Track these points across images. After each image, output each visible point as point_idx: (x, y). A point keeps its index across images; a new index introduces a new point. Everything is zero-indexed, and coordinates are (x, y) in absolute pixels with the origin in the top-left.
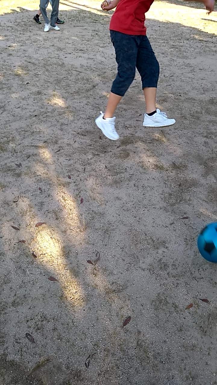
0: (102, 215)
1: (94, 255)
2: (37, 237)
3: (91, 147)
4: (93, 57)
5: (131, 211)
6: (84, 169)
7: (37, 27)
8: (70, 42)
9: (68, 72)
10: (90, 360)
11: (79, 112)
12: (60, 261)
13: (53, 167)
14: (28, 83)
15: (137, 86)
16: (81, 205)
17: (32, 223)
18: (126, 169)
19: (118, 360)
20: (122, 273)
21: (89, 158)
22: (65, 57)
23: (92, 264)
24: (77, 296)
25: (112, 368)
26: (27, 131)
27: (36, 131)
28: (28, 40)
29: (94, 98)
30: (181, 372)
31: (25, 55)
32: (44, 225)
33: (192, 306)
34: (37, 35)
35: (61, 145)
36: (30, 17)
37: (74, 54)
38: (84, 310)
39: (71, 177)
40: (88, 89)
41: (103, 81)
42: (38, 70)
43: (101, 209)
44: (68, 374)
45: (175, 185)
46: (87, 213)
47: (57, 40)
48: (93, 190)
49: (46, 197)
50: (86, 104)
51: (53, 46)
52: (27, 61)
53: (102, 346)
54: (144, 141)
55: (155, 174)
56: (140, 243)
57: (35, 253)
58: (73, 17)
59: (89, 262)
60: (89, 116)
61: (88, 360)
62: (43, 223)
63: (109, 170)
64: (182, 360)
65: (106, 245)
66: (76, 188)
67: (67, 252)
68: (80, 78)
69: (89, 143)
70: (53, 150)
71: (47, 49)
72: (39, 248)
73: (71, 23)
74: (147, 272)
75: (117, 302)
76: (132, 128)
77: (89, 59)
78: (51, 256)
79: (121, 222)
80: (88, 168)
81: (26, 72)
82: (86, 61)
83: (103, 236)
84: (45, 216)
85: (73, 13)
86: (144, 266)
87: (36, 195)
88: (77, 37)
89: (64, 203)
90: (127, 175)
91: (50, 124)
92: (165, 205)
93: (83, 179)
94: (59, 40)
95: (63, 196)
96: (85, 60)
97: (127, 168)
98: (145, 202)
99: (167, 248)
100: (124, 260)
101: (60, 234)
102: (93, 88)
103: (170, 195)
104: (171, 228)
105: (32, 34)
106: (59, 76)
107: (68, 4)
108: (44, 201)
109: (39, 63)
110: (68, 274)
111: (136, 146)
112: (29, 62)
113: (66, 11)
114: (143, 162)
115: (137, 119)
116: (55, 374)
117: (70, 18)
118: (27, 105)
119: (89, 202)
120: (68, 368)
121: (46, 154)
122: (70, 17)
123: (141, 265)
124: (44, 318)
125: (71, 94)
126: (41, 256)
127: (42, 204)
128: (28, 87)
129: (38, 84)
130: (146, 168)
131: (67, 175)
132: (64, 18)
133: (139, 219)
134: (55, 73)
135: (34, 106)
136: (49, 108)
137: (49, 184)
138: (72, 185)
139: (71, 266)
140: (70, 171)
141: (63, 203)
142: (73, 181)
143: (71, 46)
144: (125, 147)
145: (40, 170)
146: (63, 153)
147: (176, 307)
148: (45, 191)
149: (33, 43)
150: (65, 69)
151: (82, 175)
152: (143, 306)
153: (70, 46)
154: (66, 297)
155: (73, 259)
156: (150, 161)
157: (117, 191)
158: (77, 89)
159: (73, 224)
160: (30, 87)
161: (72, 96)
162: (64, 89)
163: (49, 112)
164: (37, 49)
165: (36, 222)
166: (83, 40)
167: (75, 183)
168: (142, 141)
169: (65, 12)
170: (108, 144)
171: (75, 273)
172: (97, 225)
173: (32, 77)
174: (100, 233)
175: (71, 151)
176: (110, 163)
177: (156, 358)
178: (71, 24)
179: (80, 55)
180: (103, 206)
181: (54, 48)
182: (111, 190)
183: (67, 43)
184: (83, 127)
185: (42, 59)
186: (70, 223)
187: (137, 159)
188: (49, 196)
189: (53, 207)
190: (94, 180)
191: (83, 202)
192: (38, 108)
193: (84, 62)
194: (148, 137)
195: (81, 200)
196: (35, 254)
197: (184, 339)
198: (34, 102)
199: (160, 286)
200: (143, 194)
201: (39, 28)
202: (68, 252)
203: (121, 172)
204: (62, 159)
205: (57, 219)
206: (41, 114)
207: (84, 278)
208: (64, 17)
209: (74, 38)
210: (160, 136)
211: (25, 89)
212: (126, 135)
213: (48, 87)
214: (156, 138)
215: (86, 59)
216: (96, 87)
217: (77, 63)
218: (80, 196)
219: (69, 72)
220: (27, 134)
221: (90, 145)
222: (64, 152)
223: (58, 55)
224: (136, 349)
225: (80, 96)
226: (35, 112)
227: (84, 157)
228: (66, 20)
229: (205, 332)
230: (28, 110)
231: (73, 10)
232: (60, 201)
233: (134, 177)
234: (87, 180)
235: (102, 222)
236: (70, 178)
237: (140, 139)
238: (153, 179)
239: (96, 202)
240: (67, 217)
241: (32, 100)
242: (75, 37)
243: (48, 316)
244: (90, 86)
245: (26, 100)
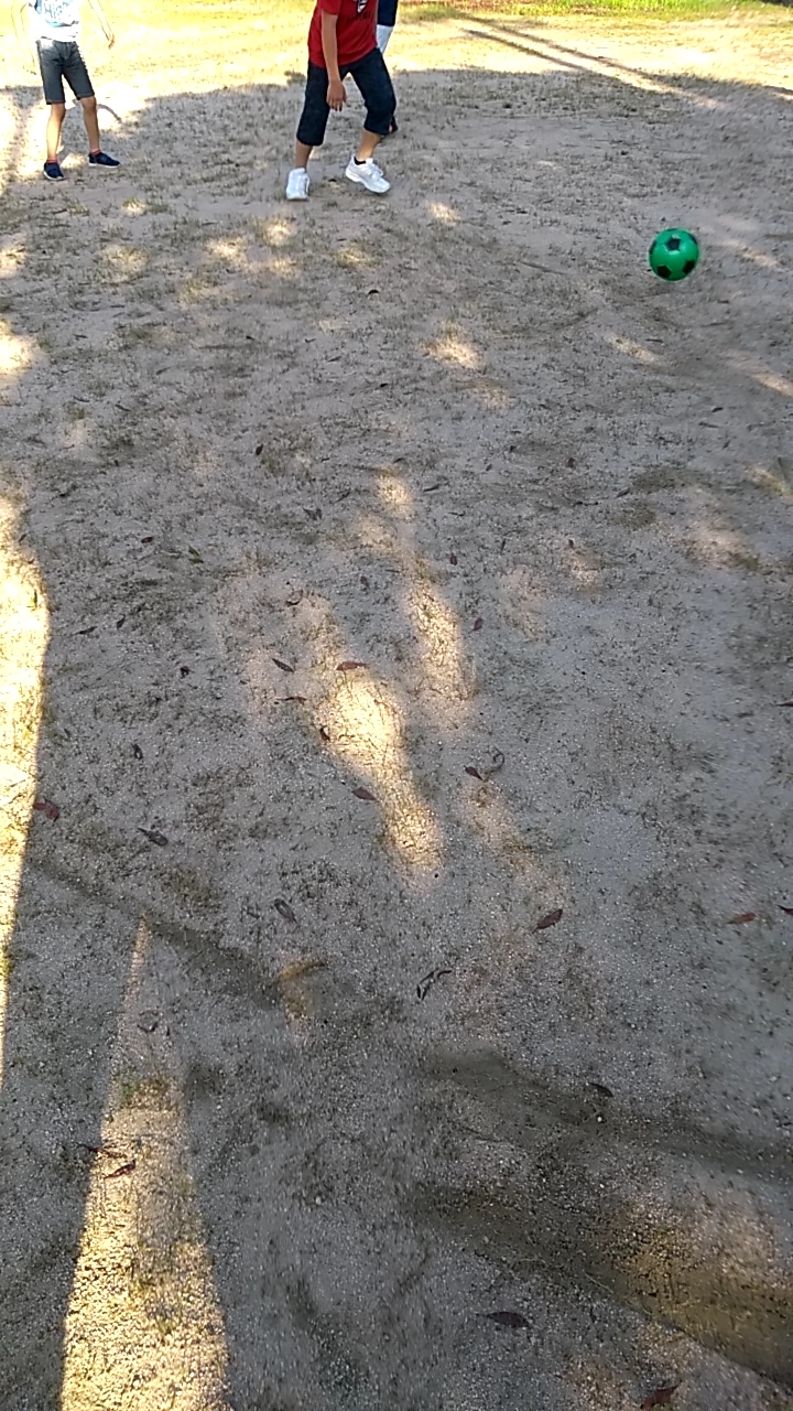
0: (531, 666)
1: (489, 758)
2: (339, 695)
3: (536, 487)
4: (595, 225)
5: (624, 668)
6: (499, 544)
7: (429, 123)
8: (531, 174)
9: (504, 268)
10: (430, 983)
11: (517, 385)
12: (390, 757)
13: (410, 529)
14: (375, 291)
15: (726, 322)
16: (473, 635)
17: (329, 659)
18: (634, 555)
19: (506, 997)
20: (559, 811)
21: (524, 516)
22: (505, 223)
23: (479, 777)
24: (422, 842)
25: (488, 1012)
26: (349, 427)
27: (376, 427)
28: (394, 161)
29: (574, 350)
30: (677, 1054)
31: (378, 208)
32: (362, 670)
33: (750, 920)
34: (425, 147)
35: (445, 475)
36: (410, 91)
37: (535, 215)
38: (436, 876)
39: (458, 559)
40: (561, 321)
41: (614, 302)
42: (412, 255)
43: (531, 653)
44: (369, 1002)
45: (784, 616)
46: (489, 655)
47: (489, 166)
48: (516, 601)
49: (378, 602)
50: (546, 365)
51: (472, 184)
52: (381, 228)
53: (469, 961)
54: (710, 486)
55: (731, 579)
56: (632, 749)
57: (326, 730)
58: (556, 96)
59: (472, 771)
60: (547, 400)
61: (427, 981)
62: (361, 665)
63: (579, 553)
64: (686, 1032)
65: (527, 740)
66: (468, 589)
67: (413, 740)
68: (540, 287)
69: (531, 475)
70: (418, 483)
71: (449, 195)
72: (341, 721)
73: (543, 114)
74: (633, 819)
75: (529, 874)
76: (681, 445)
77: (581, 230)
78: (369, 744)
79: (584, 691)
80: (515, 541)
81: (373, 259)
82: (570, 237)
83: (523, 719)
84: (368, 649)
85: (556, 81)
86: (628, 805)
87: (351, 595)
88: (557, 160)
89: (426, 623)
90: (633, 573)
91: (421, 412)
92: (735, 663)
93: (492, 568)
94: (492, 169)
95: (425, 606)
96: (567, 232)
97: (638, 555)
98: (673, 650)
99: (711, 771)
100: (573, 783)
101: (402, 696)
102: (578, 320)
103: (762, 639)
104: (740, 725)
105: (408, 145)
106: (473, 278)
107: (544, 54)
108: (370, 611)
109: (418, 235)
110: (406, 790)
111: (681, 496)
112: (388, 231)
113: (535, 75)
114: (694, 542)
115: (704, 419)
116: (336, 996)
117: (544, 100)
118: (362, 353)
119: (498, 628)
120: (370, 990)
121: (397, 494)
122: (543, 97)
123: (621, 799)
124: (328, 874)
125: (504, 332)
126: (343, 738)
127: (364, 618)
128: (373, 303)
129: (404, 296)
130: (700, 558)
131: (449, 552)
132: (522, 98)
133: (644, 690)
134: (464, 268)
135: (381, 358)
136: (425, 365)
137: (393, 571)
138: (455, 582)
139: (418, 772)
140: (458, 544)
141: (423, 622)
142: (461, 571)
143: (529, 189)
144: (644, 496)
145: (372, 533)
146: (448, 496)
147: (700, 911)
148: (376, 588)
149: (409, 173)
150: (498, 259)
151: (492, 557)
152: (603, 893)
153: (528, 187)
154: (394, 841)
155: (426, 759)
156: (717, 541)
157: (594, 611)
158: (525, 319)
159: (442, 678)
160: (379, 303)
161: (506, 338)
162: (484, 316)
163: (424, 379)
164: (420, 191)
165: (341, 660)
166: (573, 172)
167: (466, 575)
168: (704, 483)
169: (531, 80)
170: (593, 483)
171: (428, 789)
172: (512, 689)
173: (390, 274)
174: (515, 709)
175: (472, 491)
176: (584, 535)
177: (611, 1012)
178: (544, 118)
179: (554, 218)
180: (540, 646)
181: (474, 192)
182: (573, 607)
183: (520, 178)
184: (523, 430)
185: (430, 225)
186: (433, 674)
187: (677, 533)
188: (386, 599)
189: (393, 629)
190: (527, 575)
191: (481, 627)
192: (393, 363)
193: (564, 240)
194: (730, 474)
195: (477, 622)
196: (327, 733)
197: (705, 987)
198: (384, 346)
199: (666, 857)
200: (673, 629)
201: (434, 127)
202: (418, 741)
203: (616, 564)
204: (439, 511)
205: (399, 659)
206: (400, 383)
207: (449, 806)
208: (525, 96)
209: (546, 163)
210: (769, 476)
211: (363, 307)
212: (654, 463)
213: (435, 307)
214: (755, 480)
215: (572, 231)
216: (589, 318)
217: (540, 242)
218: (474, 612)
219: (510, 267)
220: (350, 433)
221: (535, 482)
222: (450, 492)
223: (481, 215)
224: (562, 985)
225: (533, 341)
226: (383, 375)
227: (509, 511)
228: (529, 105)
229: (775, 985)
230: (362, 369)
231: (559, 71)
232: (414, 617)
233: (654, 580)
234: (503, 572)
235: (527, 683)
236: (454, 560)
237: (701, 478)
238: (717, 591)
239: (520, 632)
240: (430, 658)
241: (380, 339)
242: (551, 160)
243: (340, 875)
244: (568, 313)
245: (362, 341)
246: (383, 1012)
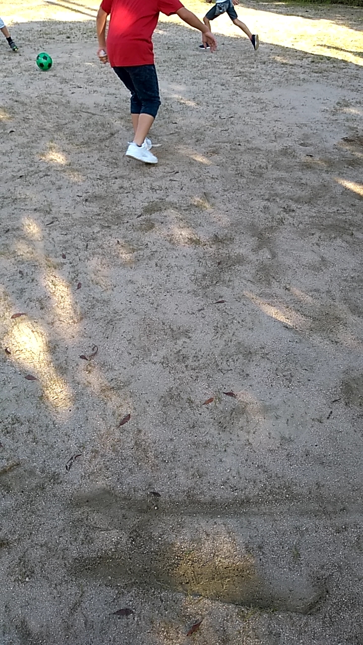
0: (106, 302)
1: (90, 349)
2: (13, 331)
3: (100, 217)
4: (114, 92)
5: (148, 297)
6: (85, 246)
7: (31, 48)
8: (82, 69)
9: (74, 115)
10: (72, 462)
11: (86, 170)
12: (42, 357)
13: (41, 244)
14: (13, 131)
15: (176, 132)
16: (78, 291)
17: (7, 314)
18: (147, 244)
19: (108, 461)
20: (125, 368)
21: (95, 232)
22: (73, 93)
23: (87, 359)
24: (62, 396)
25: (100, 470)
26: (6, 198)
27: (20, 197)
28: (16, 67)
29: (110, 151)
30: (187, 470)
31: (10, 91)
32: (24, 316)
33: (212, 401)
34: (31, 60)
35: (56, 216)
36: (21, 32)
37: (86, 88)
38: (70, 411)
39: (67, 256)
40: (102, 138)
41: (126, 127)
42: (29, 112)
43: (105, 296)
44: (43, 478)
45: (213, 263)
46: (86, 300)
47: (62, 67)
48: (96, 272)
49: (29, 282)
50: (98, 160)
51: (54, 76)
52: (13, 100)
53: (89, 448)
54: (177, 208)
55: (189, 250)
56: (155, 333)
57: (8, 350)
58: (91, 32)
59: (83, 357)
60: (100, 176)
61: (70, 462)
62: (23, 314)
63: (122, 246)
64: (190, 458)
65: (107, 338)
66: (72, 270)
67: (53, 347)
68: (91, 123)
69: (96, 212)
70: (43, 222)
71: (44, 82)
72: (15, 343)
73: (86, 40)
74: (158, 366)
75: (114, 401)
76: (162, 191)
77: (108, 94)
78: (31, 352)
79: (131, 310)
80: (92, 244)
81: (10, 116)
82: (103, 98)
83: (105, 328)
84: (26, 306)
85: (90, 25)
86: (156, 359)
87: (15, 280)
88: (93, 62)
89: (54, 289)
90: (147, 252)
91: (41, 188)
92: (195, 287)
93: (83, 258)
94: (64, 68)
95: (52, 281)
96: (102, 96)
97: (149, 244)
98: (169, 285)
99: (189, 338)
100: (130, 354)
101: (45, 326)
102: (111, 136)
103: (205, 275)
104: (199, 315)
105: (22, 59)
106: (59, 120)
107: (83, 12)
108: (26, 287)
109: (31, 102)
110: (52, 372)
111: (165, 214)
112: (16, 101)
113: (80, 22)
114: (173, 235)
115: (172, 178)
116: (26, 478)
117: (85, 34)
118: (9, 162)
119: (89, 286)
120: (43, 472)
121: (33, 228)
122: (84, 32)
123: (153, 358)
124: (16, 420)
125: (77, 145)
126: (18, 352)
127: (22, 291)
128: (12, 137)
129: (27, 132)
130: (176, 242)
131: (61, 253)
132: (75, 33)
133: (158, 306)
134: (55, 116)
135: (19, 163)
136: (41, 165)
137: (35, 266)
138: (67, 267)
139: (57, 362)
140: (65, 249)
141: (52, 288)
142: (68, 261)
143: (82, 76)
144: (149, 216)
145: (22, 249)
146: (58, 226)
147: (190, 401)
148: (27, 275)
149: (24, 72)
150: (71, 110)
151: (82, 253)
152: (148, 403)
153: (81, 75)
154: (48, 398)
155: (60, 355)
156: (182, 233)
157: (132, 272)
158: (86, 138)
159: (64, 314)
160: (15, 137)
161: (78, 148)
162: (67, 138)
163: (41, 171)
164: (30, 81)
165: (12, 314)
166: (102, 67)
167: (71, 263)
168: (174, 207)
169: (78, 25)
170: (124, 213)
171: (62, 369)
172: (98, 314)
173: (19, 122)
174: (100, 324)
175: (70, 222)
176: (124, 237)
177: (156, 457)
178: (86, 42)
179: (95, 90)
180: (109, 292)
181: (57, 79)
182: (122, 272)
183: (77, 72)
184: (90, 191)
185: (36, 97)
186: (60, 313)
187: (165, 232)
188: (33, 280)
189: (37, 294)
190: (100, 259)
191: (81, 287)
192: (25, 165)
193: (101, 99)
194: (185, 202)
195: (78, 285)
196: (9, 351)
197: (196, 436)
198: (20, 157)
199: (174, 380)
200: (167, 276)
201: (35, 49)
202: (55, 347)
203: (139, 249)
204: (54, 234)
205: (42, 308)
206: (30, 174)
207: (73, 376)
208: (76, 32)
209: (89, 64)
210: (201, 201)
211: (8, 139)
212: (152, 200)
213: (43, 136)
214: (195, 203)
215: (104, 95)
216: (116, 135)
217: (89, 101)
218: (77, 280)
219: (76, 114)
220: (7, 201)
221: (99, 215)
222: (59, 224)
223: (61, 90)
224: (133, 449)
225: (90, 149)
226: (21, 172)
227: (88, 230)
228: (78, 36)
229: (225, 428)
230: (10, 170)
231: (90, 20)
232: (47, 287)
233: (156, 255)
234: (89, 259)
235: (105, 311)
236: (64, 257)
237: (172, 205)
238: (184, 256)
239: (99, 287)
240: (57, 306)
241: (17, 154)
242: (91, 62)
243: (22, 419)
244: (106, 134)
245: (8, 156)
246: (50, 481)
